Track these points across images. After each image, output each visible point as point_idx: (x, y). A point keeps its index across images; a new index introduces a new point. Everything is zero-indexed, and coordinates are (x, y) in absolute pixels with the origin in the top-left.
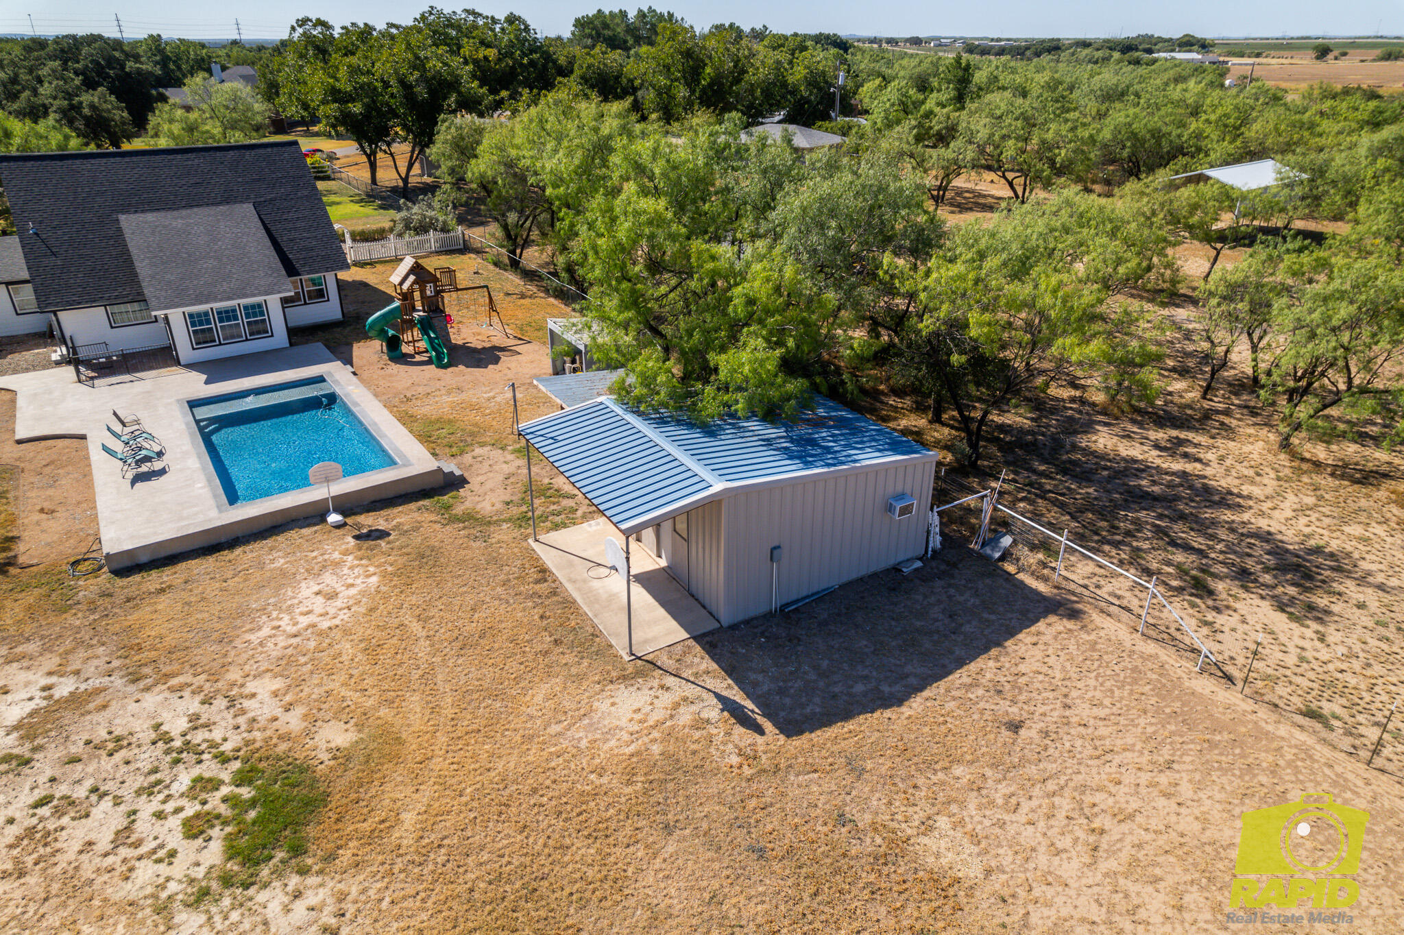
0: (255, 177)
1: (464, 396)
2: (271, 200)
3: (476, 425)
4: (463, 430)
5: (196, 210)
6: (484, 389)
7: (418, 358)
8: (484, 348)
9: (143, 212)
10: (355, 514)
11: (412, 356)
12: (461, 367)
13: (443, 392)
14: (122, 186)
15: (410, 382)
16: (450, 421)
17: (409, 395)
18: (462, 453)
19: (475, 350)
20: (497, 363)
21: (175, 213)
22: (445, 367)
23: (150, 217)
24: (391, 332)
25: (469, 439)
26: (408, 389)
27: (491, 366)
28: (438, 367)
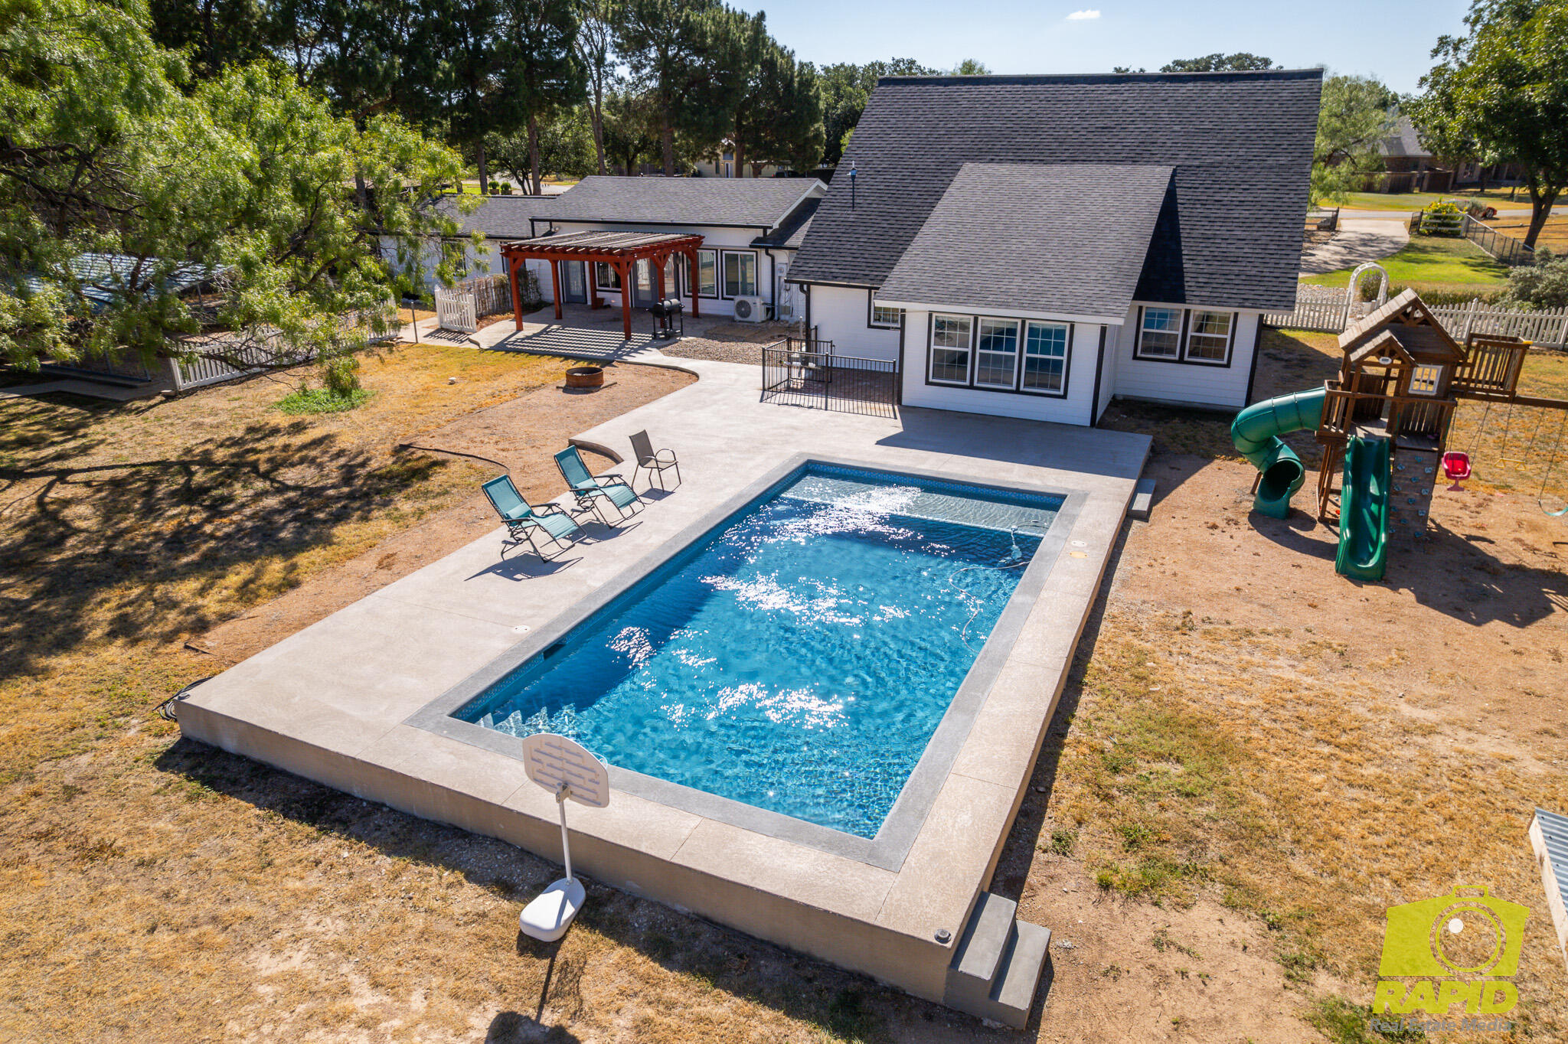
0: (1207, 125)
1: (1338, 683)
2: (1212, 165)
3: (1285, 802)
4: (1231, 801)
5: (1077, 167)
6: (1420, 688)
7: (1319, 533)
8: (1518, 569)
9: (1001, 161)
10: (617, 931)
11: (1308, 523)
12: (1407, 596)
13: (1293, 645)
14: (997, 124)
15: (1238, 581)
16: (1220, 750)
17: (1198, 614)
18: (1144, 890)
19: (1488, 566)
20: (1525, 621)
21: (1045, 168)
22: (1360, 578)
23: (1004, 169)
24: (1286, 454)
25: (1217, 847)
26: (1212, 597)
27: (1497, 626)
28: (1342, 571)
